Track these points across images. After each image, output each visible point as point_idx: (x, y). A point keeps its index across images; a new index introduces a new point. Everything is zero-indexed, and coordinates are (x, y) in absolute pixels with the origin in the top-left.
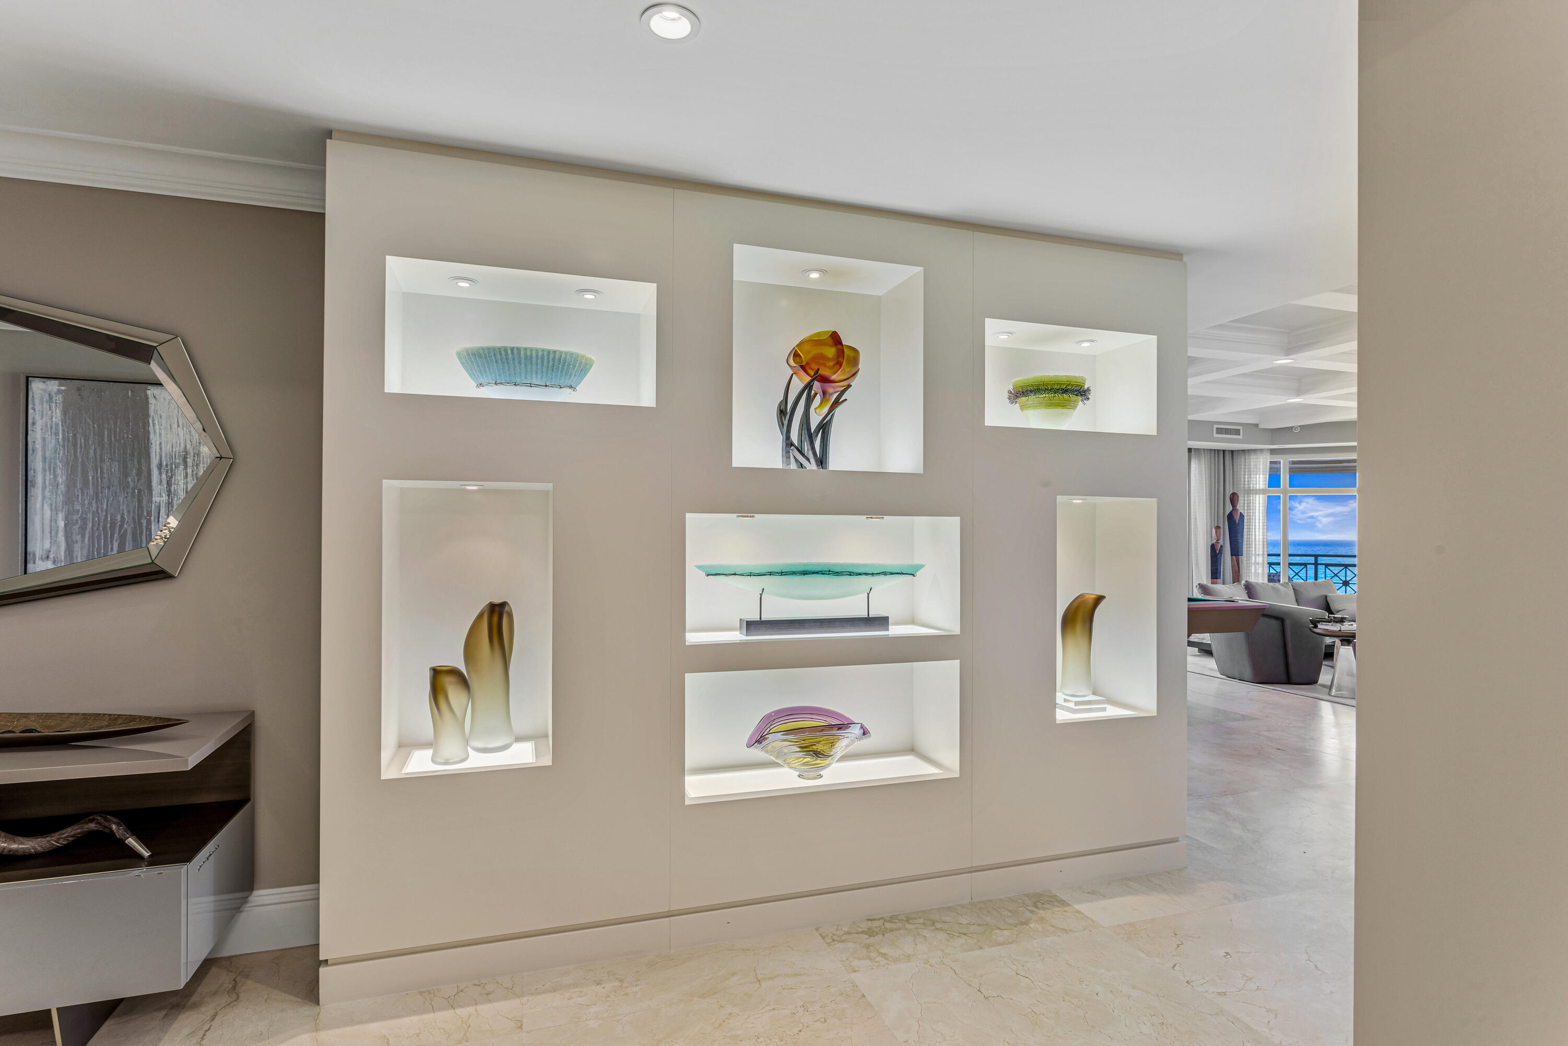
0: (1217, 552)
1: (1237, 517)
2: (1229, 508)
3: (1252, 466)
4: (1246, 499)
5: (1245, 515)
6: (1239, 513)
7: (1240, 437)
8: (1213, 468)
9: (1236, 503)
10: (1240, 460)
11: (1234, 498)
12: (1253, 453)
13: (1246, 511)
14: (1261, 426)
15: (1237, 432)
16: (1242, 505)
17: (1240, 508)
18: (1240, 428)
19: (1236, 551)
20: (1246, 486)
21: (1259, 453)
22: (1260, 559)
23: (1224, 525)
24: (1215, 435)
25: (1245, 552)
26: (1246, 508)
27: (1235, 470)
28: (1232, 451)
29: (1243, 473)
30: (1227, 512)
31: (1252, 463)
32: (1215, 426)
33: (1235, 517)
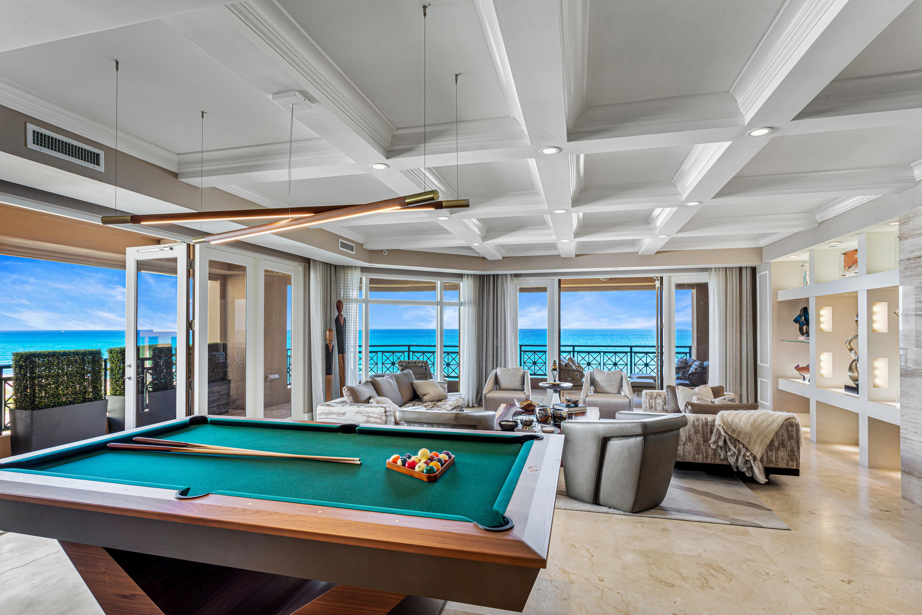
0: (331, 351)
1: (342, 321)
3: (349, 280)
6: (343, 318)
7: (354, 253)
8: (324, 278)
9: (340, 309)
10: (340, 274)
11: (339, 305)
12: (350, 270)
14: (365, 247)
15: (351, 248)
18: (354, 245)
19: (342, 350)
20: (346, 296)
24: (340, 248)
27: (338, 282)
28: (336, 266)
29: (344, 285)
31: (348, 277)
32: (340, 240)
33: (341, 321)
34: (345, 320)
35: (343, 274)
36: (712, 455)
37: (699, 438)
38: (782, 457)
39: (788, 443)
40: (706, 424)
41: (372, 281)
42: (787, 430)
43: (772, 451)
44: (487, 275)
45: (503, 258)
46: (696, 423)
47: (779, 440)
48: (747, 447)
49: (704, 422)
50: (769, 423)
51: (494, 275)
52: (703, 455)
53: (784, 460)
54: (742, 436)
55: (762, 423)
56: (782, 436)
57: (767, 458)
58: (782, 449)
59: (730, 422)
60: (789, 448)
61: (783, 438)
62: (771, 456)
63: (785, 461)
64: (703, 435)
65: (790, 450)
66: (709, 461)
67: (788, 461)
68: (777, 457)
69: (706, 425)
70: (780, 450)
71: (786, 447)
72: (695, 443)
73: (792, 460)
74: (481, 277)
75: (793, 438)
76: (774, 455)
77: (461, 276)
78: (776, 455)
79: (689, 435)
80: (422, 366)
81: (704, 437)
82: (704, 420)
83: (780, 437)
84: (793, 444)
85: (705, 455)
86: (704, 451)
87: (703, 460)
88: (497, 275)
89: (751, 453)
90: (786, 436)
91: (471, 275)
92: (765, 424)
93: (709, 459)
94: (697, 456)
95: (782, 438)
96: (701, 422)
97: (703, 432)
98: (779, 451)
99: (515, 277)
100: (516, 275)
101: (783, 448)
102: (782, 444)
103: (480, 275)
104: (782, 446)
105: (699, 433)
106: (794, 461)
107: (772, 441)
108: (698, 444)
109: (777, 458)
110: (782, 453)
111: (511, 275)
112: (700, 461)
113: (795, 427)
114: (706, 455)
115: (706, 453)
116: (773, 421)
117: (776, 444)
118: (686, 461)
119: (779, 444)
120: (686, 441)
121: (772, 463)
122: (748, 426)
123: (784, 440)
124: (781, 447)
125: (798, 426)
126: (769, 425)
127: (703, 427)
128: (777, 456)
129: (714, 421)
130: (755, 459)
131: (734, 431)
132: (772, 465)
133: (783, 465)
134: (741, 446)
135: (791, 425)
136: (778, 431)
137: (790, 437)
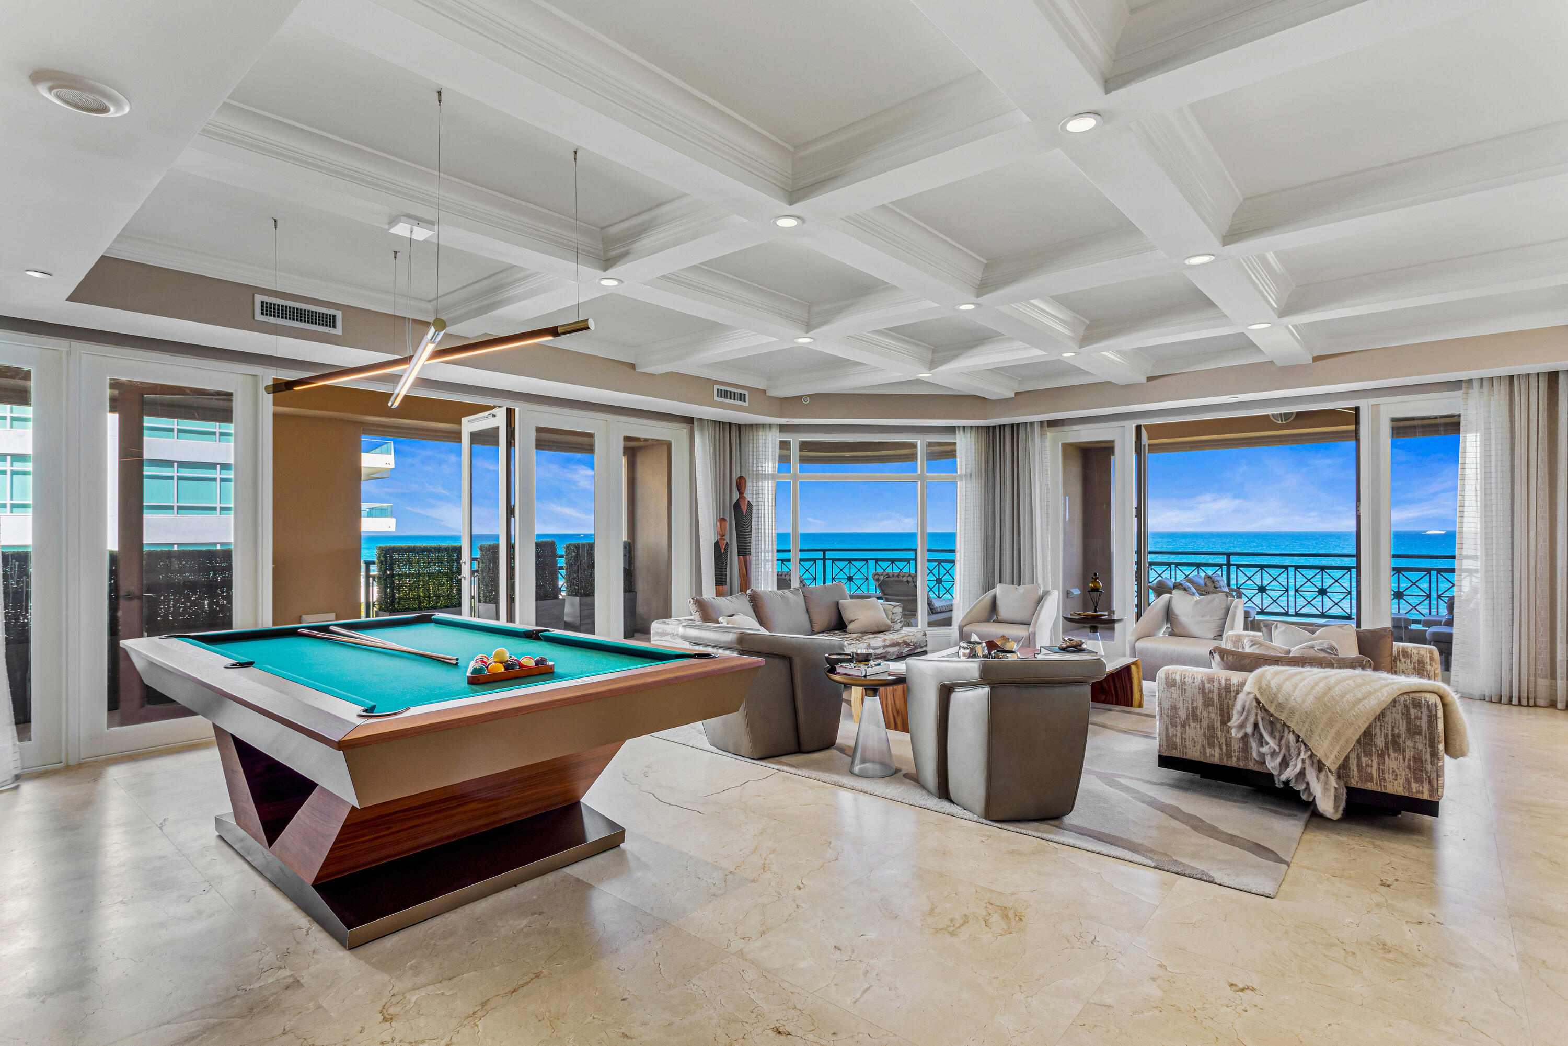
0: (722, 551)
1: (744, 508)
2: (736, 496)
3: (761, 445)
4: (755, 484)
5: (754, 504)
6: (747, 502)
7: (746, 404)
8: (717, 444)
9: (743, 489)
10: (747, 436)
11: (741, 484)
12: (761, 430)
13: (755, 500)
14: (769, 393)
15: (742, 398)
16: (750, 492)
17: (748, 496)
18: (745, 392)
19: (744, 550)
20: (755, 469)
21: (768, 429)
22: (769, 556)
23: (730, 517)
24: (717, 399)
25: (753, 551)
26: (755, 496)
27: (742, 449)
28: (739, 425)
29: (751, 453)
30: (734, 501)
31: (761, 441)
32: (717, 387)
33: (742, 507)
34: (750, 505)
35: (751, 438)
36: (1239, 752)
37: (1213, 716)
38: (1394, 771)
39: (1409, 743)
40: (1228, 689)
41: (804, 446)
42: (1406, 714)
43: (1371, 756)
44: (1000, 426)
45: (1017, 394)
46: (1207, 686)
47: (1387, 735)
48: (1305, 742)
49: (1223, 685)
50: (1360, 696)
51: (1013, 425)
52: (1221, 749)
53: (1399, 777)
54: (1296, 718)
55: (1343, 695)
56: (1393, 727)
57: (1359, 771)
58: (1393, 755)
59: (1274, 689)
60: (1409, 754)
61: (1396, 731)
62: (1367, 766)
63: (1401, 781)
64: (1221, 710)
65: (1414, 757)
66: (1233, 763)
67: (1408, 781)
68: (1383, 770)
69: (1226, 692)
70: (1389, 755)
71: (1404, 751)
72: (1205, 723)
73: (1419, 780)
74: (990, 430)
75: (1420, 733)
76: (1375, 766)
77: (952, 430)
78: (1379, 764)
79: (1193, 708)
81: (1222, 715)
82: (1223, 682)
83: (1390, 729)
84: (1420, 746)
85: (1224, 750)
86: (1223, 741)
87: (1221, 759)
88: (1018, 425)
89: (1312, 753)
90: (1403, 728)
91: (971, 427)
92: (1350, 697)
93: (1234, 759)
94: (1208, 750)
95: (1392, 730)
96: (1216, 684)
97: (1221, 705)
98: (1386, 757)
99: (1048, 426)
100: (1052, 423)
101: (1395, 751)
102: (1394, 744)
103: (988, 427)
104: (1393, 748)
105: (1213, 705)
106: (1422, 782)
107: (1368, 734)
108: (1211, 727)
109: (1381, 771)
110: (1393, 762)
111: (1042, 423)
112: (1216, 760)
113: (1425, 710)
114: (1227, 749)
115: (1226, 745)
116: (1370, 694)
117: (1380, 742)
118: (1188, 757)
119: (1386, 744)
120: (1188, 719)
121: (1371, 780)
122: (1310, 699)
123: (1399, 736)
124: (1391, 750)
125: (1433, 708)
126: (1359, 701)
127: (1220, 694)
128: (1381, 767)
129: (1243, 684)
130: (1320, 767)
131: (1281, 706)
132: (1371, 786)
133: (1396, 787)
134: (1292, 738)
135: (1417, 704)
136: (1381, 717)
137: (1414, 731)
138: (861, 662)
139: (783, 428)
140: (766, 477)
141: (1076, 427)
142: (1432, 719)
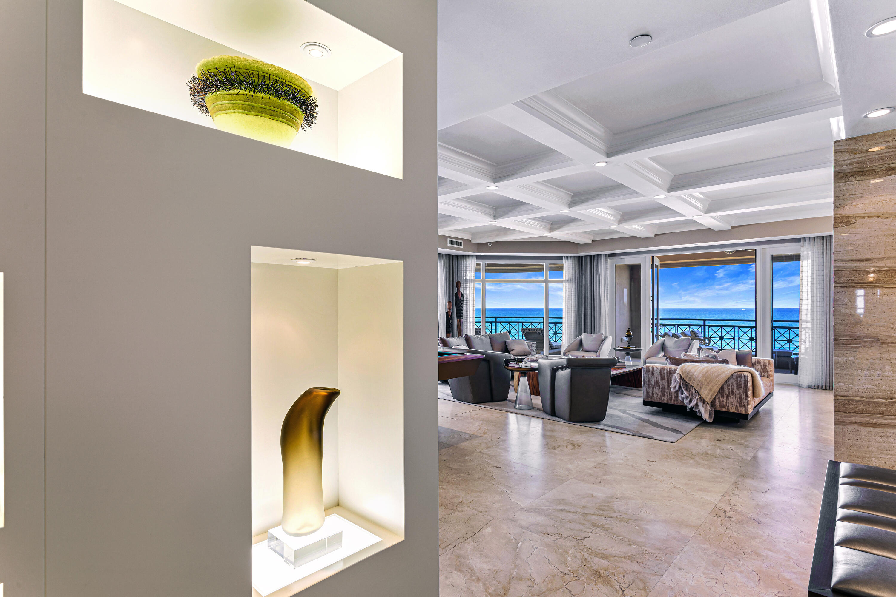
0: (450, 317)
2: (456, 290)
3: (467, 266)
4: (464, 285)
5: (464, 294)
6: (461, 293)
7: (462, 247)
8: (447, 266)
9: (459, 287)
10: (461, 261)
11: (458, 284)
12: (468, 258)
13: (464, 292)
14: (473, 241)
15: (460, 244)
16: (462, 288)
17: (461, 290)
18: (462, 241)
19: (460, 316)
20: (465, 277)
21: (471, 258)
22: (471, 320)
23: (453, 301)
24: (449, 245)
25: (464, 317)
26: (464, 290)
27: (459, 268)
28: (457, 256)
29: (462, 270)
30: (455, 293)
31: (467, 264)
32: (449, 239)
33: (459, 296)
34: (462, 295)
35: (463, 262)
36: (675, 398)
37: (664, 383)
38: (732, 403)
39: (737, 392)
41: (488, 265)
42: (736, 380)
43: (724, 397)
44: (585, 256)
45: (593, 241)
46: (662, 371)
47: (729, 389)
48: (699, 392)
49: (669, 371)
50: (719, 373)
51: (591, 256)
52: (668, 397)
53: (734, 405)
54: (696, 383)
55: (713, 373)
56: (732, 385)
57: (719, 403)
58: (732, 396)
59: (688, 372)
60: (738, 396)
61: (733, 387)
62: (722, 401)
63: (735, 407)
64: (668, 381)
65: (739, 397)
66: (672, 402)
67: (737, 407)
68: (728, 403)
69: (670, 374)
70: (730, 397)
71: (736, 395)
72: (661, 387)
73: (741, 406)
74: (580, 258)
75: (741, 388)
76: (725, 401)
77: (561, 258)
78: (726, 400)
79: (657, 380)
80: (539, 333)
81: (668, 383)
82: (669, 369)
83: (730, 386)
84: (741, 393)
85: (669, 397)
86: (668, 393)
87: (668, 401)
88: (594, 256)
89: (701, 397)
90: (735, 386)
91: (571, 256)
92: (716, 374)
93: (673, 401)
94: (663, 398)
95: (731, 387)
96: (666, 370)
97: (667, 379)
98: (729, 397)
99: (609, 257)
100: (610, 255)
101: (732, 395)
102: (732, 392)
103: (579, 257)
104: (732, 394)
105: (664, 379)
106: (742, 407)
107: (722, 388)
108: (664, 388)
109: (727, 403)
110: (732, 400)
111: (605, 255)
112: (666, 402)
113: (743, 379)
114: (670, 397)
115: (670, 395)
116: (723, 372)
117: (727, 391)
118: (655, 401)
119: (729, 392)
120: (655, 385)
121: (724, 407)
122: (701, 375)
123: (734, 389)
124: (731, 395)
125: (746, 378)
126: (718, 375)
127: (667, 374)
128: (728, 402)
129: (676, 370)
130: (704, 402)
131: (690, 379)
132: (724, 409)
133: (733, 410)
134: (693, 391)
135: (740, 376)
136: (727, 381)
137: (739, 387)
138: (519, 362)
139: (478, 257)
140: (469, 281)
141: (622, 257)
142: (746, 382)
